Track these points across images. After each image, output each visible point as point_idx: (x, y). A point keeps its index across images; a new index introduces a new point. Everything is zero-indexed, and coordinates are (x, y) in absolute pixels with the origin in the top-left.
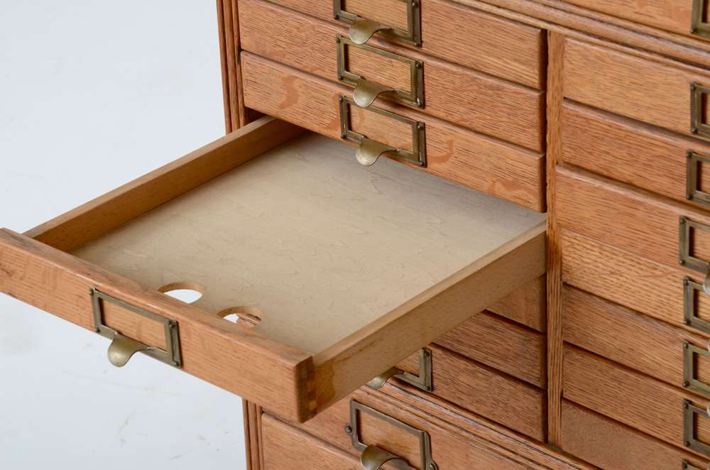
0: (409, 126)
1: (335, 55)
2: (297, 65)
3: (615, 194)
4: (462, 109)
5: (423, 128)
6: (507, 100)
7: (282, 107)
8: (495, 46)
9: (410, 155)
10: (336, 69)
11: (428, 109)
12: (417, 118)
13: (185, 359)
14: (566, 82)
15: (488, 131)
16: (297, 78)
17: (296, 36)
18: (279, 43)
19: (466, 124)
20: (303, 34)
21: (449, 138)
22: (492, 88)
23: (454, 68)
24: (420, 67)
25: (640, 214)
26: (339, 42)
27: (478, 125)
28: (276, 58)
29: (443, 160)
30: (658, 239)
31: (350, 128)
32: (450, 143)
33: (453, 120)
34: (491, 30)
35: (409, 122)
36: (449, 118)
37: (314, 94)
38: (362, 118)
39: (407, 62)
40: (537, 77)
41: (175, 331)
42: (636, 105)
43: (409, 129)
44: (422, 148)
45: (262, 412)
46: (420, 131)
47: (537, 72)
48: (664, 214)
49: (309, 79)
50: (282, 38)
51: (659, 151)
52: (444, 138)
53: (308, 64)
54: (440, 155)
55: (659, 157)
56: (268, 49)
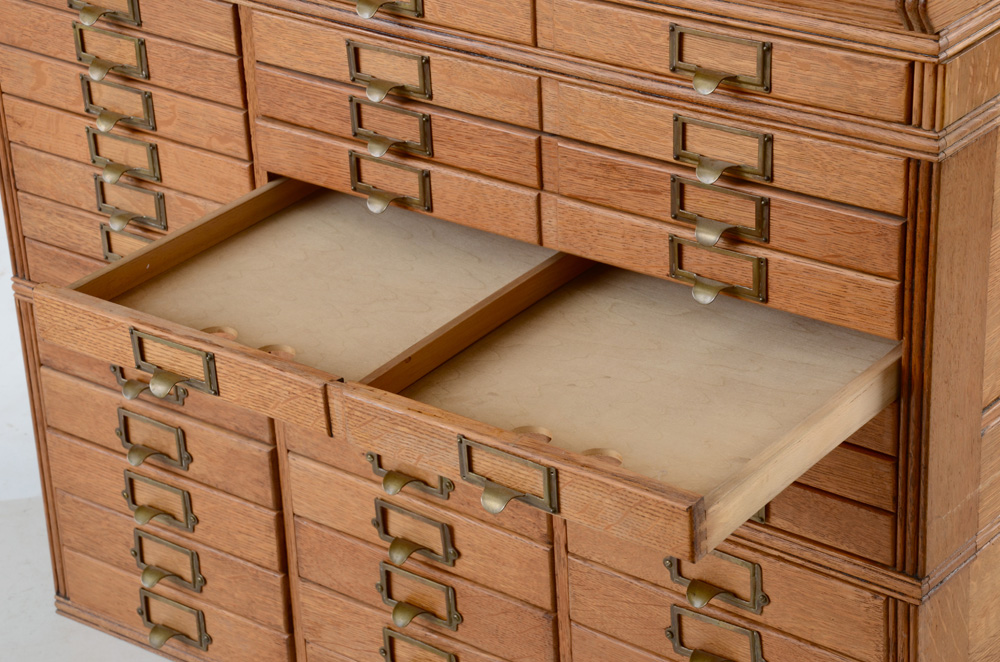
0: (139, 96)
1: (72, 39)
2: (42, 51)
3: (301, 137)
4: (180, 78)
5: (150, 96)
6: (213, 67)
7: (34, 89)
8: (199, 21)
9: (142, 121)
10: (75, 52)
11: (152, 81)
12: (144, 88)
13: (163, 175)
14: (256, 47)
15: (201, 95)
16: (42, 62)
17: (39, 25)
18: (25, 33)
19: (184, 90)
20: (44, 23)
21: (172, 103)
22: (200, 57)
23: (169, 43)
24: (143, 43)
25: (320, 152)
26: (74, 27)
27: (193, 90)
28: (24, 46)
29: (169, 123)
30: (335, 171)
31: (91, 102)
32: (173, 107)
33: (173, 88)
34: (194, 8)
35: (139, 92)
36: (170, 87)
37: (59, 75)
38: (100, 92)
39: (132, 40)
40: (234, 45)
41: (155, 152)
42: (310, 62)
43: (138, 99)
44: (151, 114)
45: (41, 365)
46: (148, 99)
47: (233, 40)
48: (337, 150)
49: (53, 62)
50: (27, 28)
51: (330, 99)
52: (168, 104)
53: (51, 49)
54: (166, 119)
55: (330, 103)
56: (17, 39)
